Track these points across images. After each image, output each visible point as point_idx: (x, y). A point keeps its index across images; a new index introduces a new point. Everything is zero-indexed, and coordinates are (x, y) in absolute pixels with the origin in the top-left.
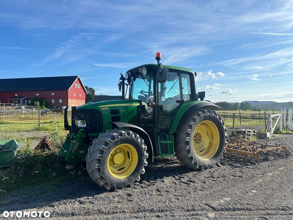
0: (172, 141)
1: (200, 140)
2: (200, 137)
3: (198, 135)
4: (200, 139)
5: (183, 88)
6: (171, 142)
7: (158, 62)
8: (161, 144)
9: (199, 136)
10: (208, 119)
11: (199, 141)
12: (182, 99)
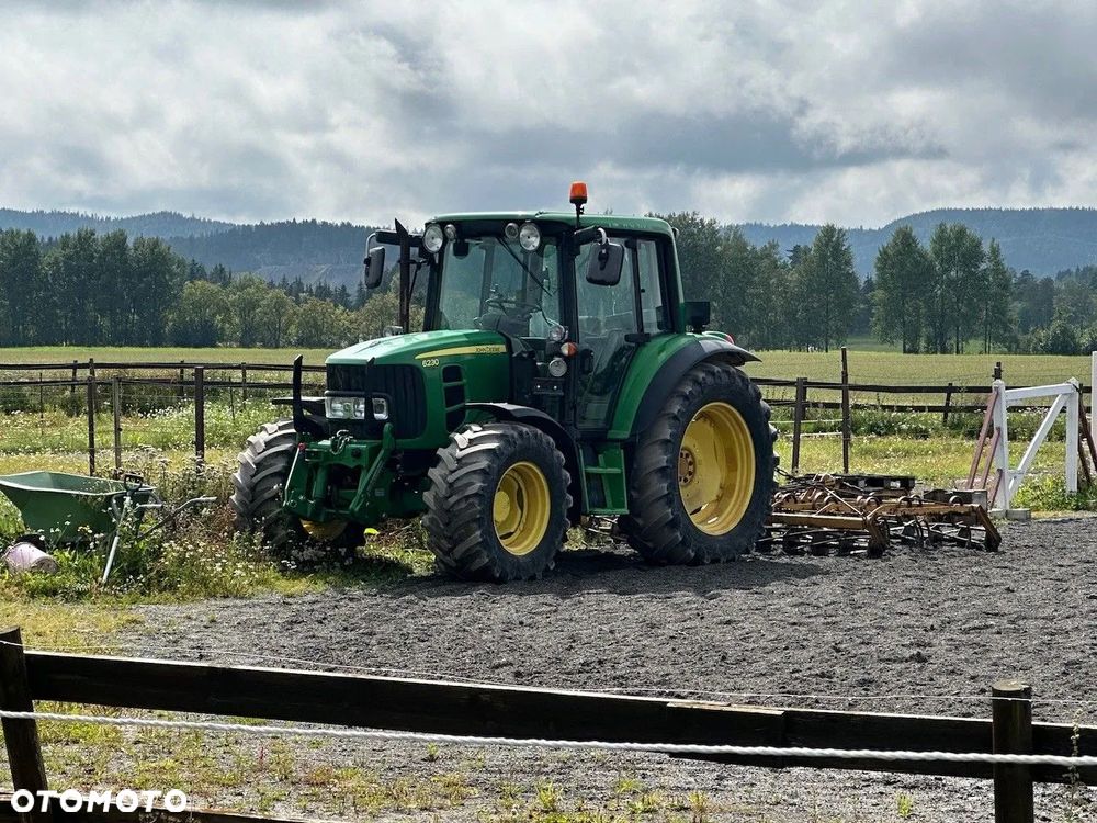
0: (620, 468)
1: (690, 473)
2: (691, 464)
3: (687, 456)
4: (691, 469)
5: (643, 291)
6: (616, 470)
7: (579, 211)
8: (588, 475)
9: (689, 459)
10: (722, 397)
11: (687, 477)
12: (642, 330)
